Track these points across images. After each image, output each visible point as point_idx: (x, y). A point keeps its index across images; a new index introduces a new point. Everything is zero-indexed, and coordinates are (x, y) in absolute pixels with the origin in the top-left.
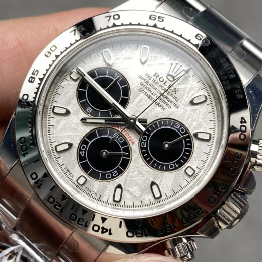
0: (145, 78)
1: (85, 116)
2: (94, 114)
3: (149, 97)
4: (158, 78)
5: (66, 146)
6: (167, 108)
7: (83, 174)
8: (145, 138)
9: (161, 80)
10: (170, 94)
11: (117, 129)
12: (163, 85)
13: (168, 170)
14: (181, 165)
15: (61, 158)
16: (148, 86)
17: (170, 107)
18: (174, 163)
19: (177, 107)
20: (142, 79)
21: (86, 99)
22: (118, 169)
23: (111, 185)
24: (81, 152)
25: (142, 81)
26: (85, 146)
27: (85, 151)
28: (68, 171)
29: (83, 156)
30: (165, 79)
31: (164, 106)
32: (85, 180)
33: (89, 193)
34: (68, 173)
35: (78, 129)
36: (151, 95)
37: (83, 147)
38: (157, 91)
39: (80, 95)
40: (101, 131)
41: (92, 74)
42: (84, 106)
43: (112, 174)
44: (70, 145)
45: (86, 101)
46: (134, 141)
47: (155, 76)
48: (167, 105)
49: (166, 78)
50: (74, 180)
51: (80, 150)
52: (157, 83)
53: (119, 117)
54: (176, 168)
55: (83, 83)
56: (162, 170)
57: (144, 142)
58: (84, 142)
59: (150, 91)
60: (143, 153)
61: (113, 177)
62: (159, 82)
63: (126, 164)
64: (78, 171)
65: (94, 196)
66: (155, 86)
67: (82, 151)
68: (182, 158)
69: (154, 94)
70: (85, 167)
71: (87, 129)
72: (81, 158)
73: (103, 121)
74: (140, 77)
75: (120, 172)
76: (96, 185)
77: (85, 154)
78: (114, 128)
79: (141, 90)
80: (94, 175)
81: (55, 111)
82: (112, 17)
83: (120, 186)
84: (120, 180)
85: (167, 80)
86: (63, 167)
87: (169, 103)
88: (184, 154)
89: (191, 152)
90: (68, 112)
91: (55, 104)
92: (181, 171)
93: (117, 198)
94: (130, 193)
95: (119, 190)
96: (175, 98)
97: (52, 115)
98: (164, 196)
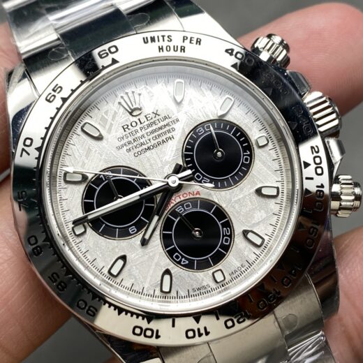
0: (123, 142)
1: (140, 237)
2: (140, 226)
3: (149, 148)
4: (130, 127)
5: (167, 278)
6: (173, 133)
7: (210, 271)
8: (198, 177)
9: (134, 124)
10: (157, 122)
11: (172, 205)
12: (142, 126)
13: (248, 166)
14: (249, 148)
15: (180, 291)
16: (135, 144)
17: (174, 130)
18: (244, 155)
19: (178, 120)
20: (122, 146)
21: (116, 228)
22: (224, 225)
23: (239, 242)
24: (182, 263)
25: (125, 148)
26: (177, 254)
27: (183, 257)
28: (199, 289)
29: (187, 262)
30: (136, 119)
31: (169, 135)
32: (220, 272)
33: (236, 275)
34: (201, 291)
35: (151, 254)
36: (149, 145)
37: (177, 257)
38: (145, 135)
39: (108, 233)
40: (168, 225)
41: (87, 207)
42: (125, 234)
43: (226, 235)
44: (167, 272)
45: (119, 228)
47: (127, 130)
48: (169, 131)
49: (134, 118)
50: (213, 285)
51: (179, 263)
52: (136, 131)
53: (159, 196)
54: (251, 155)
55: (96, 224)
56: (245, 173)
57: (203, 179)
58: (171, 253)
59: (142, 144)
61: (230, 236)
62: (135, 128)
63: (221, 213)
64: (204, 277)
65: (243, 269)
66: (139, 134)
67: (181, 260)
68: (242, 143)
69: (148, 141)
70: (203, 266)
72: (190, 266)
73: (156, 218)
74: (119, 148)
75: (228, 225)
76: (231, 261)
77: (186, 258)
78: (170, 208)
79: (136, 155)
80: (219, 258)
81: (115, 274)
82: (26, 148)
83: (245, 233)
84: (238, 229)
85: (138, 117)
86: (191, 293)
87: (167, 128)
88: (238, 138)
89: (239, 129)
90: (124, 258)
91: (105, 271)
92: (257, 151)
93: (258, 241)
94: (258, 224)
95: (250, 236)
96: (165, 118)
97: (118, 280)
98: (279, 185)
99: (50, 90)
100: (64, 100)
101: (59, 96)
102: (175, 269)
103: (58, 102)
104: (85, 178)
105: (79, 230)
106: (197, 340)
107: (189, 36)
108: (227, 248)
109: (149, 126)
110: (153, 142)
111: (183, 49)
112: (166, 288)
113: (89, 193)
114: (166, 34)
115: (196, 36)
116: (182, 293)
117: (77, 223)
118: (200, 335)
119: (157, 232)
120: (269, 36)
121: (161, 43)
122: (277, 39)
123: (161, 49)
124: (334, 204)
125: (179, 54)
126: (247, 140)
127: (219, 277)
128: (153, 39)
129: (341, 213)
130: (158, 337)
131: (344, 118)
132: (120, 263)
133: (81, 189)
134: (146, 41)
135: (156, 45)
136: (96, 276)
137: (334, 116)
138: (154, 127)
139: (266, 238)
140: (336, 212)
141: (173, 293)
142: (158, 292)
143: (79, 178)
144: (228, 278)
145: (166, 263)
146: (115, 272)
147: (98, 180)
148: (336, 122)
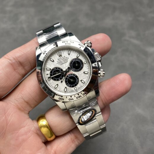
0: (58, 62)
1: (61, 81)
2: (61, 79)
3: (63, 64)
5: (66, 89)
6: (68, 61)
7: (74, 88)
13: (82, 67)
14: (83, 64)
16: (60, 63)
19: (69, 58)
22: (77, 79)
23: (80, 82)
30: (61, 58)
33: (79, 88)
34: (72, 91)
35: (63, 84)
39: (55, 80)
40: (66, 79)
41: (51, 75)
42: (58, 80)
44: (66, 88)
46: (72, 72)
47: (59, 60)
50: (75, 90)
53: (65, 73)
55: (52, 78)
56: (82, 69)
57: (73, 70)
58: (67, 84)
60: (76, 71)
61: (78, 81)
63: (77, 77)
64: (73, 89)
66: (61, 61)
67: (69, 85)
70: (73, 86)
71: (64, 82)
72: (70, 87)
73: (64, 77)
74: (57, 64)
75: (78, 79)
76: (78, 86)
78: (67, 75)
79: (60, 65)
80: (76, 85)
83: (81, 80)
84: (80, 80)
86: (70, 92)
89: (81, 60)
90: (57, 85)
91: (54, 87)
92: (84, 65)
93: (84, 82)
94: (84, 79)
95: (82, 81)
96: (66, 58)
97: (56, 89)
98: (88, 71)
99: (44, 52)
100: (46, 54)
101: (45, 53)
102: (67, 87)
103: (45, 54)
104: (50, 69)
105: (49, 79)
106: (71, 100)
107: (71, 41)
108: (78, 83)
109: (63, 59)
110: (64, 62)
111: (70, 44)
112: (65, 91)
113: (51, 72)
114: (67, 41)
115: (73, 41)
116: (68, 92)
117: (49, 78)
118: (72, 100)
119: (64, 80)
120: (88, 41)
121: (66, 43)
122: (89, 42)
123: (66, 44)
124: (99, 75)
125: (69, 45)
126: (82, 62)
127: (76, 89)
128: (64, 42)
129: (101, 77)
130: (63, 100)
131: (102, 58)
132: (57, 86)
133: (50, 71)
134: (63, 42)
135: (65, 43)
136: (52, 88)
137: (100, 58)
138: (64, 59)
139: (85, 82)
140: (99, 76)
141: (67, 92)
142: (64, 91)
143: (49, 69)
144: (78, 89)
145: (66, 86)
146: (56, 87)
147: (53, 70)
148: (100, 59)
